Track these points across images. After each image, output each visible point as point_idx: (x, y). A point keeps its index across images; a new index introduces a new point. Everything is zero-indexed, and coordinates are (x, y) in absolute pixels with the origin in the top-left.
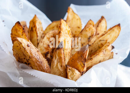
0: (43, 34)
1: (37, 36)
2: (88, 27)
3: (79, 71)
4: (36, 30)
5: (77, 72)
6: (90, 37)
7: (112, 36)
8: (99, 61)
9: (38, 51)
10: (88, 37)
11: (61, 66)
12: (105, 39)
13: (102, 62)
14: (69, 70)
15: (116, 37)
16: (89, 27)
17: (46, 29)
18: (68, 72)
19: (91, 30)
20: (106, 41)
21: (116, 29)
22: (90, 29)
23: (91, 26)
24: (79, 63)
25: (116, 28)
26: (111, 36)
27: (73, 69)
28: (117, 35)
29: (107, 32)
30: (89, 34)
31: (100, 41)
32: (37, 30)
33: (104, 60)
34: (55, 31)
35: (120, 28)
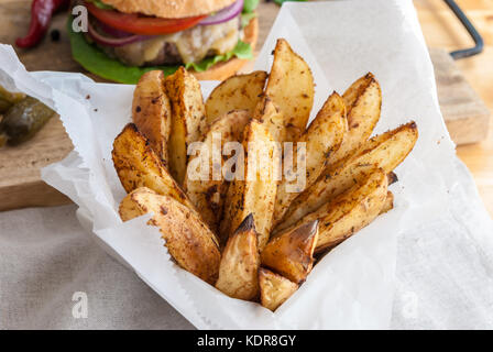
0: (202, 119)
1: (186, 134)
2: (326, 121)
3: (292, 279)
4: (182, 115)
5: (286, 284)
6: (331, 150)
7: (393, 154)
8: (349, 228)
9: (187, 217)
10: (326, 150)
11: (247, 271)
12: (371, 162)
13: (359, 228)
14: (265, 282)
15: (404, 156)
16: (330, 121)
17: (210, 98)
18: (262, 286)
19: (334, 129)
20: (376, 165)
21: (404, 136)
22: (330, 126)
23: (336, 117)
24: (292, 263)
25: (405, 133)
26: (389, 153)
27: (278, 278)
28: (406, 150)
29: (379, 144)
30: (328, 142)
31: (359, 165)
32: (186, 114)
33: (365, 224)
34: (236, 116)
35: (416, 135)
